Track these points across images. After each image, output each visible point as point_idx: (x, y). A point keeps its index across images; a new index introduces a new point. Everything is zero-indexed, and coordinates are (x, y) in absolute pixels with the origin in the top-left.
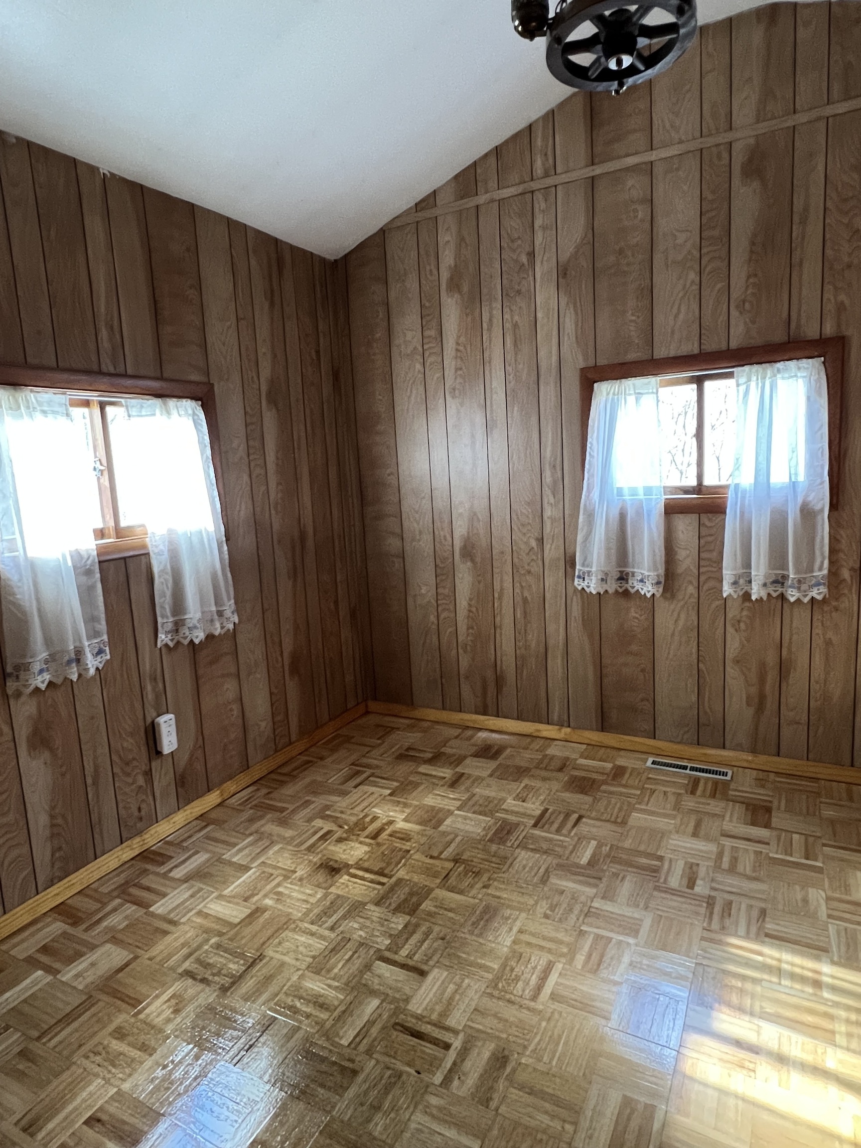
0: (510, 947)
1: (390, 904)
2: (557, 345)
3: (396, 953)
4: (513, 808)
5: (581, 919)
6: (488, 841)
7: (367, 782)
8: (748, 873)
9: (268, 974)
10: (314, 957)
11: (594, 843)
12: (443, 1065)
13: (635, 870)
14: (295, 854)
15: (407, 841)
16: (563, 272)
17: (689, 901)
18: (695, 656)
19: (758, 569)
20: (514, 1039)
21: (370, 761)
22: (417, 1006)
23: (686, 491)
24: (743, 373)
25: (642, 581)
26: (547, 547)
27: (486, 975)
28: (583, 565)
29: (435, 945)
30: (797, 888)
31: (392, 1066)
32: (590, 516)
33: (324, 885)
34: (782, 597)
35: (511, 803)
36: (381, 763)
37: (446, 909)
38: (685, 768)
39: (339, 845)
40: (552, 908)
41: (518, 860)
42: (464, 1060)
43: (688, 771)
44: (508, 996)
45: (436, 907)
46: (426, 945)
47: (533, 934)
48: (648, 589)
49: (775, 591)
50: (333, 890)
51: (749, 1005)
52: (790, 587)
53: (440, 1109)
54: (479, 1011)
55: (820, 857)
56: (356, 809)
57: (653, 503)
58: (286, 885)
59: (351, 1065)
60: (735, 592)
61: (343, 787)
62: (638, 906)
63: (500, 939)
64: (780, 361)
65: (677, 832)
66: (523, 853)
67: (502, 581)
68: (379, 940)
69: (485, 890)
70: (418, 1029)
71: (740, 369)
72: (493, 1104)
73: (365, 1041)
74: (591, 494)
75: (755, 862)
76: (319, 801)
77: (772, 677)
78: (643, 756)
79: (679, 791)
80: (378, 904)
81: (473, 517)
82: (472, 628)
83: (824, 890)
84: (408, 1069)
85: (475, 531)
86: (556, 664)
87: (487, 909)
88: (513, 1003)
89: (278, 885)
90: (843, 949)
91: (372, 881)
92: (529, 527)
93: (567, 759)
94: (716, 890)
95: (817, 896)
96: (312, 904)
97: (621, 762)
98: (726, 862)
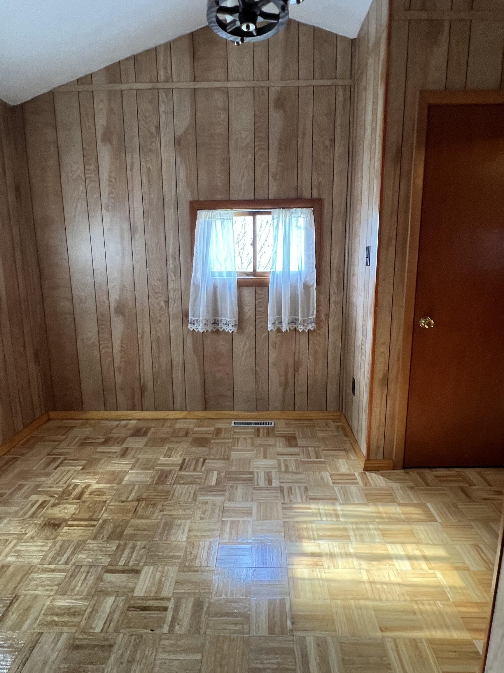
0: (187, 541)
1: (103, 536)
2: (175, 185)
3: (116, 565)
4: (166, 462)
5: (221, 515)
6: (155, 484)
7: (62, 465)
8: (294, 471)
9: (27, 607)
10: (58, 585)
11: (216, 473)
12: (166, 620)
13: (241, 482)
14: (22, 521)
15: (103, 495)
16: (178, 142)
17: (271, 491)
18: (254, 364)
19: (285, 316)
20: (203, 591)
21: (60, 451)
22: (140, 592)
23: (247, 274)
24: (276, 212)
25: (226, 324)
26: (171, 306)
27: (177, 561)
28: (193, 316)
29: (141, 552)
30: (317, 473)
31: (134, 633)
32: (197, 288)
33: (51, 537)
34: (295, 330)
35: (162, 459)
36: (70, 451)
37: (141, 530)
38: (251, 424)
39: (55, 508)
40: (204, 513)
41: (177, 491)
42: (178, 613)
43: (253, 425)
44: (192, 569)
45: (134, 530)
46: (134, 554)
47: (198, 530)
48: (230, 328)
49: (292, 327)
50: (59, 538)
51: (312, 535)
52: (300, 324)
53: (172, 646)
54: (179, 582)
55: (323, 456)
56: (60, 483)
57: (232, 281)
58: (20, 544)
59: (107, 643)
60: (274, 328)
61: (47, 471)
62: (248, 500)
63: (179, 538)
64: (293, 208)
65: (256, 458)
66: (178, 486)
67: (143, 328)
68: (102, 560)
69: (162, 513)
70: (145, 605)
71: (274, 210)
72: (202, 631)
73: (112, 625)
74: (197, 275)
75: (296, 465)
76: (30, 484)
77: (291, 371)
78: (229, 421)
79: (251, 436)
80: (95, 539)
81: (123, 288)
82: (124, 357)
83: (328, 471)
84: (145, 631)
85: (125, 296)
86: (178, 375)
87: (166, 524)
88: (197, 571)
89: (15, 546)
90: (343, 497)
91: (86, 526)
92: (160, 295)
93: (188, 429)
94: (283, 483)
95: (326, 475)
96: (46, 552)
97: (219, 425)
98: (283, 468)
